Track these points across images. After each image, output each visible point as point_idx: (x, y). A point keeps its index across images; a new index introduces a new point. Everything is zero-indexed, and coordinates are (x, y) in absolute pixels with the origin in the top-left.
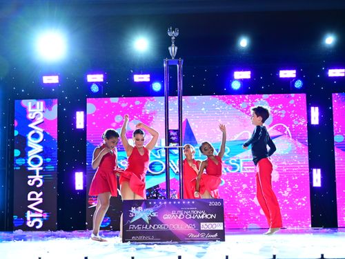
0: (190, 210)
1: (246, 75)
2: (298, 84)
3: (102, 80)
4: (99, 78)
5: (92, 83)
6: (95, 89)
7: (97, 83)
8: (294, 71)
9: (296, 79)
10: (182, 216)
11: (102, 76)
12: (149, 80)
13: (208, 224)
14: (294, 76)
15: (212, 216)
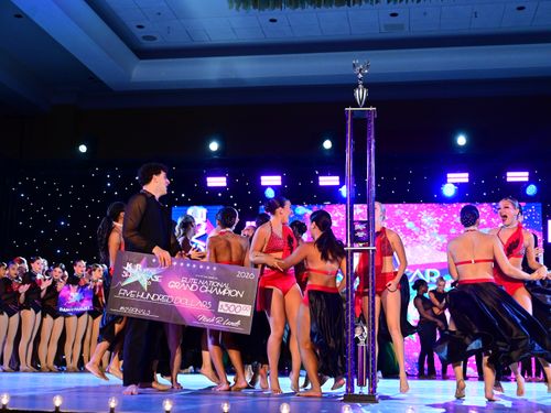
0: (209, 280)
1: (463, 177)
2: (531, 190)
3: (279, 183)
4: (276, 180)
5: (266, 187)
6: (270, 193)
7: (273, 187)
8: (527, 174)
9: (528, 184)
10: (195, 287)
11: (279, 178)
12: (337, 183)
13: (230, 304)
14: (526, 179)
15: (237, 293)
